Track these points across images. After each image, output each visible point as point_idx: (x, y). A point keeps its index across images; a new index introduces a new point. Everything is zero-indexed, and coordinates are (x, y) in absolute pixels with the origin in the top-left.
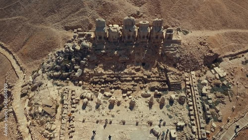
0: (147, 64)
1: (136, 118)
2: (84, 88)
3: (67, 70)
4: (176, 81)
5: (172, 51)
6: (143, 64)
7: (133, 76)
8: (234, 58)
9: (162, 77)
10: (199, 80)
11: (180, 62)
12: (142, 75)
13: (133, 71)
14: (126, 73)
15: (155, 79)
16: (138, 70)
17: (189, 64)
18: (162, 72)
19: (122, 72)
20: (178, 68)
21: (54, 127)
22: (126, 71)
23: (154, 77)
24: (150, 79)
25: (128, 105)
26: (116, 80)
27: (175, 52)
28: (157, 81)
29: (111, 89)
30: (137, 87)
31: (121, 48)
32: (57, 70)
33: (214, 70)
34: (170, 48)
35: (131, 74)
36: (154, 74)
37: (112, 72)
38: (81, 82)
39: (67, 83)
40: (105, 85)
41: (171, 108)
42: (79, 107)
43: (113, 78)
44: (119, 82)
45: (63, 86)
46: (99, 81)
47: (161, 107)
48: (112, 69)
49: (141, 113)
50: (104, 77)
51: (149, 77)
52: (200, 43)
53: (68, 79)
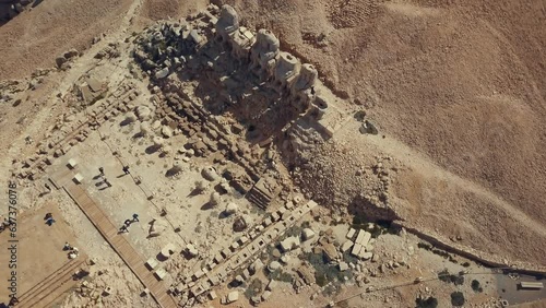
0: (256, 132)
1: (159, 191)
2: (152, 100)
3: (156, 58)
4: (267, 191)
5: (303, 140)
6: (251, 129)
7: (222, 133)
8: (435, 252)
9: (258, 169)
10: (308, 223)
11: (303, 169)
12: (233, 142)
13: (228, 128)
14: (216, 122)
15: (247, 164)
16: (236, 131)
17: (314, 183)
18: (265, 162)
19: (212, 116)
20: (293, 177)
21: (72, 118)
22: (218, 118)
23: (247, 160)
24: (239, 158)
25: (170, 167)
26: (196, 121)
27: (306, 145)
28: (247, 170)
29: (179, 127)
30: (212, 154)
31: (238, 77)
32: (146, 50)
33: (357, 233)
34: (302, 132)
35: (221, 127)
36: (252, 155)
37: (200, 105)
38: (156, 88)
39: (144, 76)
40: (176, 116)
41: (214, 220)
42: (121, 118)
43: (195, 114)
44: (198, 128)
45: (136, 77)
46: (176, 104)
47: (206, 207)
48: (204, 101)
49: (172, 191)
50: (186, 103)
51: (240, 153)
52: (375, 168)
53: (149, 72)
